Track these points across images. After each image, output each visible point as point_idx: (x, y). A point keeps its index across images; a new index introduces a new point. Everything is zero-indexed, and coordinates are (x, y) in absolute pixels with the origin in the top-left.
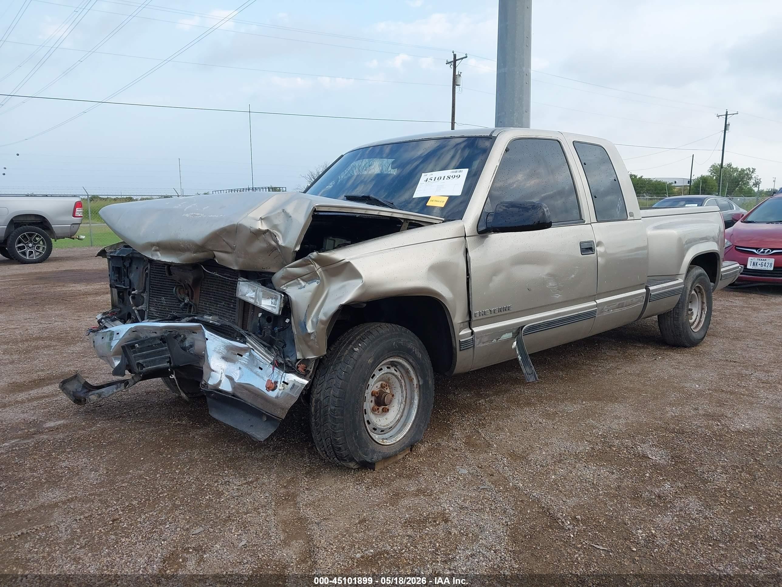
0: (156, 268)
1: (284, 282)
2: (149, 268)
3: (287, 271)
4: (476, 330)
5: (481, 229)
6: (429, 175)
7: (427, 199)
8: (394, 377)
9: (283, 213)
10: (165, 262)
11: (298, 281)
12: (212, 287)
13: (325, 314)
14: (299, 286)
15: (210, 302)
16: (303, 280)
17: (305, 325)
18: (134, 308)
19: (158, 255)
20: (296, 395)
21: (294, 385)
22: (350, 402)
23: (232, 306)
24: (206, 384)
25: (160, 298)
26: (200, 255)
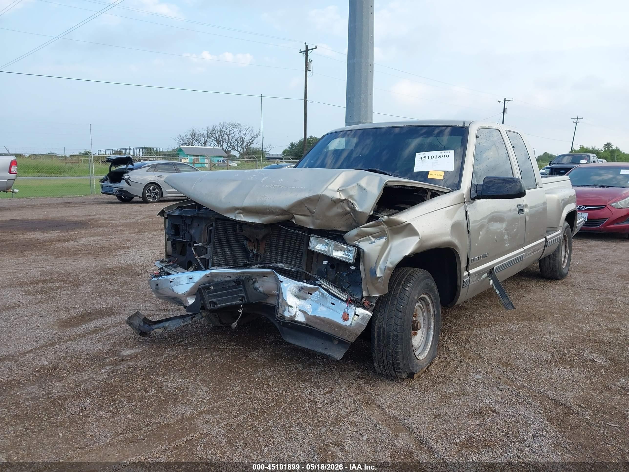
0: (220, 226)
1: (357, 238)
2: (214, 225)
3: (361, 230)
4: (471, 271)
5: (473, 196)
6: (422, 154)
7: (427, 173)
8: (420, 308)
9: (357, 187)
10: (248, 222)
11: (369, 238)
12: (279, 241)
13: (391, 263)
14: (370, 242)
15: (276, 253)
16: (373, 237)
17: (375, 271)
18: (196, 257)
19: (241, 217)
20: (365, 324)
21: (363, 316)
22: (407, 328)
23: (298, 256)
24: (283, 317)
25: (225, 249)
26: (282, 218)
